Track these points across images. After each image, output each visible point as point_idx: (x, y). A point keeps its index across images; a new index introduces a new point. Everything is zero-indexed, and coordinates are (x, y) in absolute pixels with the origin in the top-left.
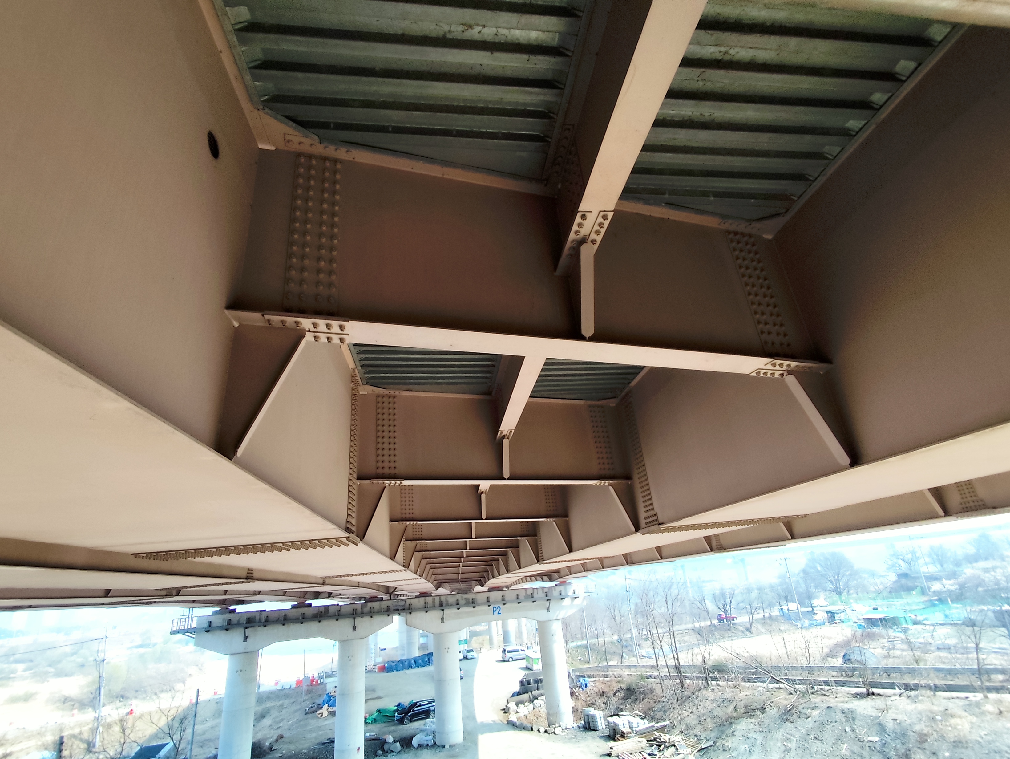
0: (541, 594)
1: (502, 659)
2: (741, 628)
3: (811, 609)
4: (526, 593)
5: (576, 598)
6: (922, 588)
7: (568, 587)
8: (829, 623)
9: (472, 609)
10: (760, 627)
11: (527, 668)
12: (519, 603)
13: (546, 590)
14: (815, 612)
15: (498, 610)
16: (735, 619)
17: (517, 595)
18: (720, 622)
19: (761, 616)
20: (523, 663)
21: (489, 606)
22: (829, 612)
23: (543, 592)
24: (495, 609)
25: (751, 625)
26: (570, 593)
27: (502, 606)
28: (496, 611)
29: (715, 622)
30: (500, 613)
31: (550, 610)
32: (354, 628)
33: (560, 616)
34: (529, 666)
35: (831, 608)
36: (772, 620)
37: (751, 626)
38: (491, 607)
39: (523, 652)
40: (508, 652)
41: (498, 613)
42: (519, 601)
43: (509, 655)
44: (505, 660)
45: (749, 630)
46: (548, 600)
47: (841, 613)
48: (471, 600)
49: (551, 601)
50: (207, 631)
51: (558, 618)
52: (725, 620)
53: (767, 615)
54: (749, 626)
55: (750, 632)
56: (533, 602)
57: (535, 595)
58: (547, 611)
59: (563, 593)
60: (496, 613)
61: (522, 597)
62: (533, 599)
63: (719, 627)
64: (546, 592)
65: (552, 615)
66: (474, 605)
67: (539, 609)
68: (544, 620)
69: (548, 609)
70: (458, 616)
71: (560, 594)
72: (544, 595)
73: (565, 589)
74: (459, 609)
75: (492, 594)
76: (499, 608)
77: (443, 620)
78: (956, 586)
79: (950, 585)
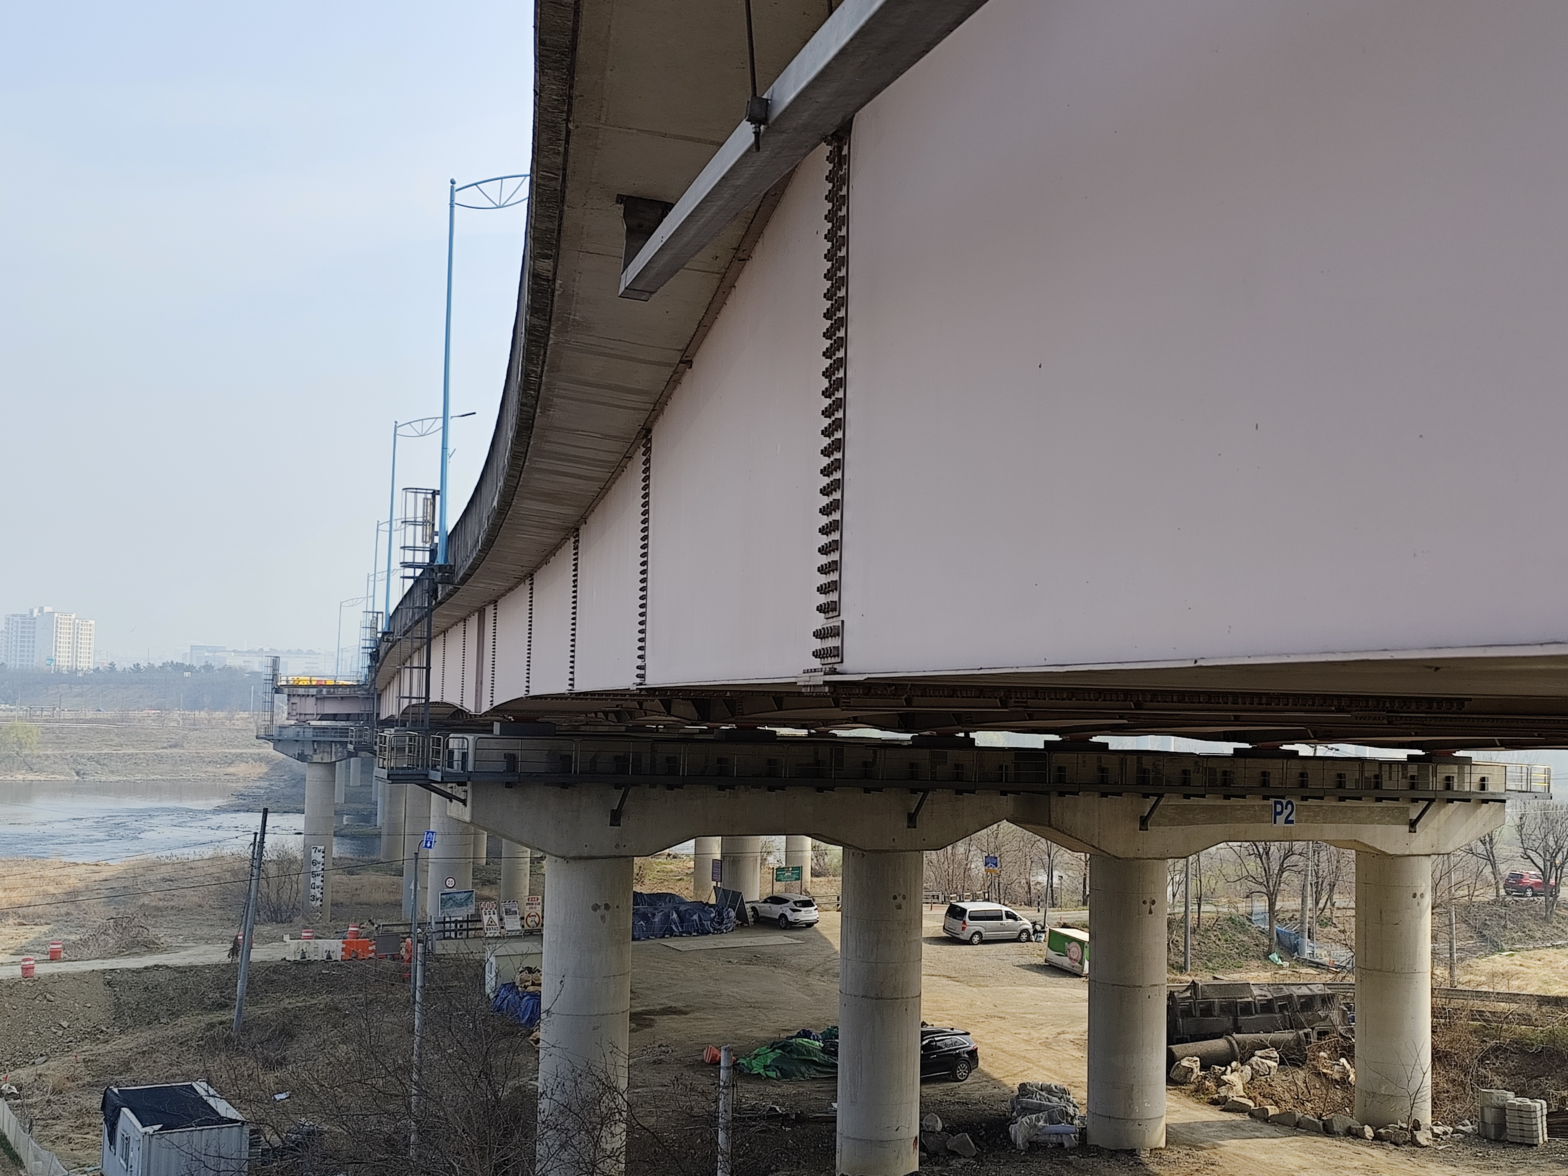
0: (1396, 781)
1: (944, 934)
4: (1362, 772)
5: (1486, 801)
7: (1468, 768)
9: (1221, 802)
11: (1053, 969)
12: (1342, 799)
13: (1413, 769)
15: (1286, 812)
17: (1339, 775)
21: (1266, 798)
23: (1404, 776)
24: (1279, 809)
26: (1472, 787)
27: (1297, 803)
28: (1280, 813)
30: (1292, 822)
31: (1419, 825)
32: (912, 820)
33: (1439, 848)
34: (1064, 962)
38: (1272, 800)
39: (1012, 921)
40: (971, 918)
41: (1287, 821)
42: (1341, 793)
43: (974, 926)
44: (961, 937)
46: (1415, 800)
48: (1219, 775)
50: (509, 785)
51: (1431, 851)
56: (1379, 800)
57: (1386, 784)
58: (1407, 828)
59: (1455, 786)
60: (1281, 819)
61: (1350, 783)
62: (1379, 794)
64: (1412, 777)
65: (1423, 840)
66: (1226, 792)
67: (1389, 823)
68: (1399, 853)
69: (1413, 824)
70: (1184, 818)
71: (1448, 787)
72: (1404, 784)
73: (1461, 773)
74: (1187, 797)
75: (1274, 766)
76: (1290, 806)
77: (1144, 822)
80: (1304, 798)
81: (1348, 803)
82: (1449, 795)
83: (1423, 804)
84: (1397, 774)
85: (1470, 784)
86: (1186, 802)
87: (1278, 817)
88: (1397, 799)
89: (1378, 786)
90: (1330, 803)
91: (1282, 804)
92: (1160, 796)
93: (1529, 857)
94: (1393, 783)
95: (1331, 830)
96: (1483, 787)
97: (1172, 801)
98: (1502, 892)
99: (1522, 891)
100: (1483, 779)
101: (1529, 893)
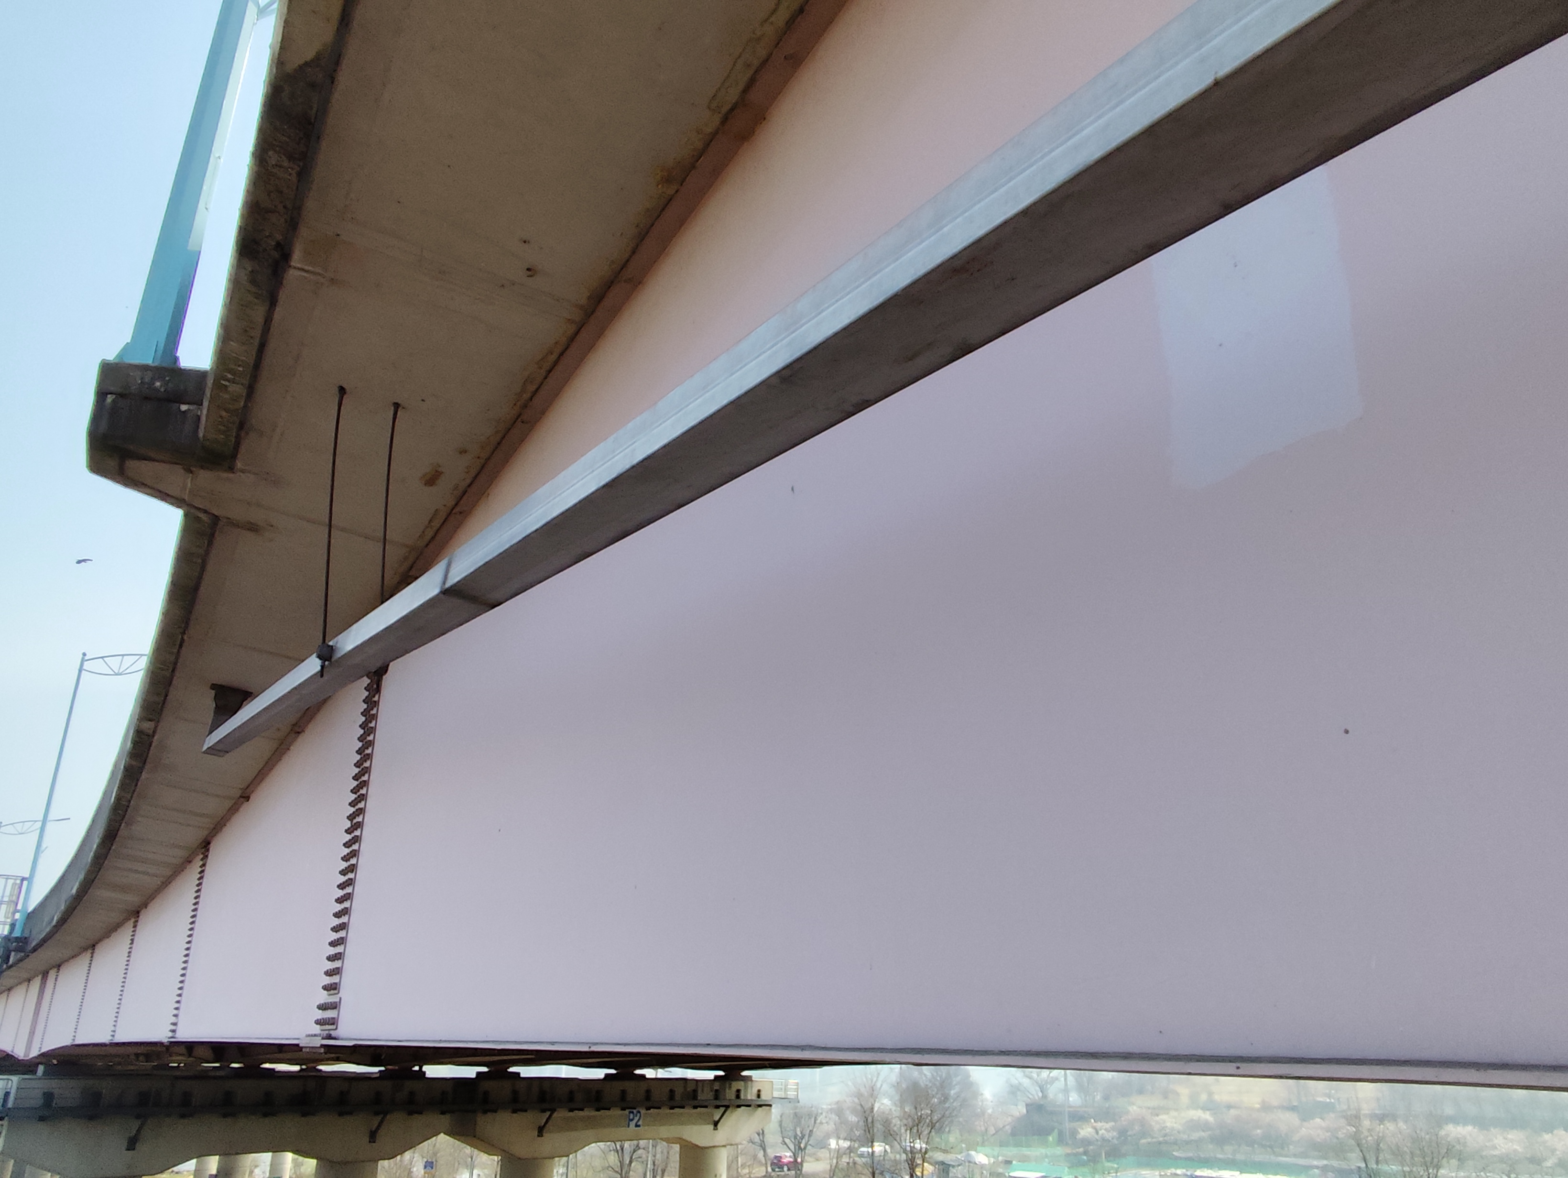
0: (708, 1093)
4: (685, 1087)
5: (760, 1106)
6: (1062, 1132)
9: (594, 1113)
12: (672, 1108)
13: (717, 1086)
15: (636, 1119)
17: (671, 1091)
21: (623, 1109)
22: (943, 1163)
23: (711, 1091)
24: (631, 1117)
27: (643, 1111)
28: (632, 1120)
31: (719, 1126)
32: (373, 1136)
38: (627, 1112)
41: (637, 1126)
42: (673, 1103)
46: (717, 1107)
48: (594, 1094)
50: (42, 1119)
51: (726, 1143)
56: (695, 1107)
57: (700, 1097)
58: (712, 1127)
59: (741, 1095)
60: (633, 1124)
61: (677, 1096)
62: (696, 1103)
64: (717, 1091)
65: (722, 1135)
66: (598, 1105)
67: (701, 1123)
68: (706, 1145)
69: (716, 1124)
70: (568, 1125)
71: (738, 1097)
72: (711, 1096)
73: (746, 1088)
74: (571, 1110)
75: (629, 1085)
76: (638, 1115)
77: (541, 1131)
78: (1115, 1134)
79: (1106, 1130)
80: (648, 1109)
81: (677, 1110)
82: (739, 1102)
83: (722, 1109)
84: (707, 1089)
85: (751, 1095)
86: (571, 1114)
87: (630, 1123)
88: (706, 1107)
89: (695, 1097)
90: (665, 1111)
91: (633, 1113)
92: (553, 1111)
93: (786, 1144)
94: (705, 1095)
95: (665, 1131)
96: (759, 1096)
97: (561, 1114)
98: (770, 1169)
99: (781, 1167)
100: (759, 1091)
101: (785, 1168)
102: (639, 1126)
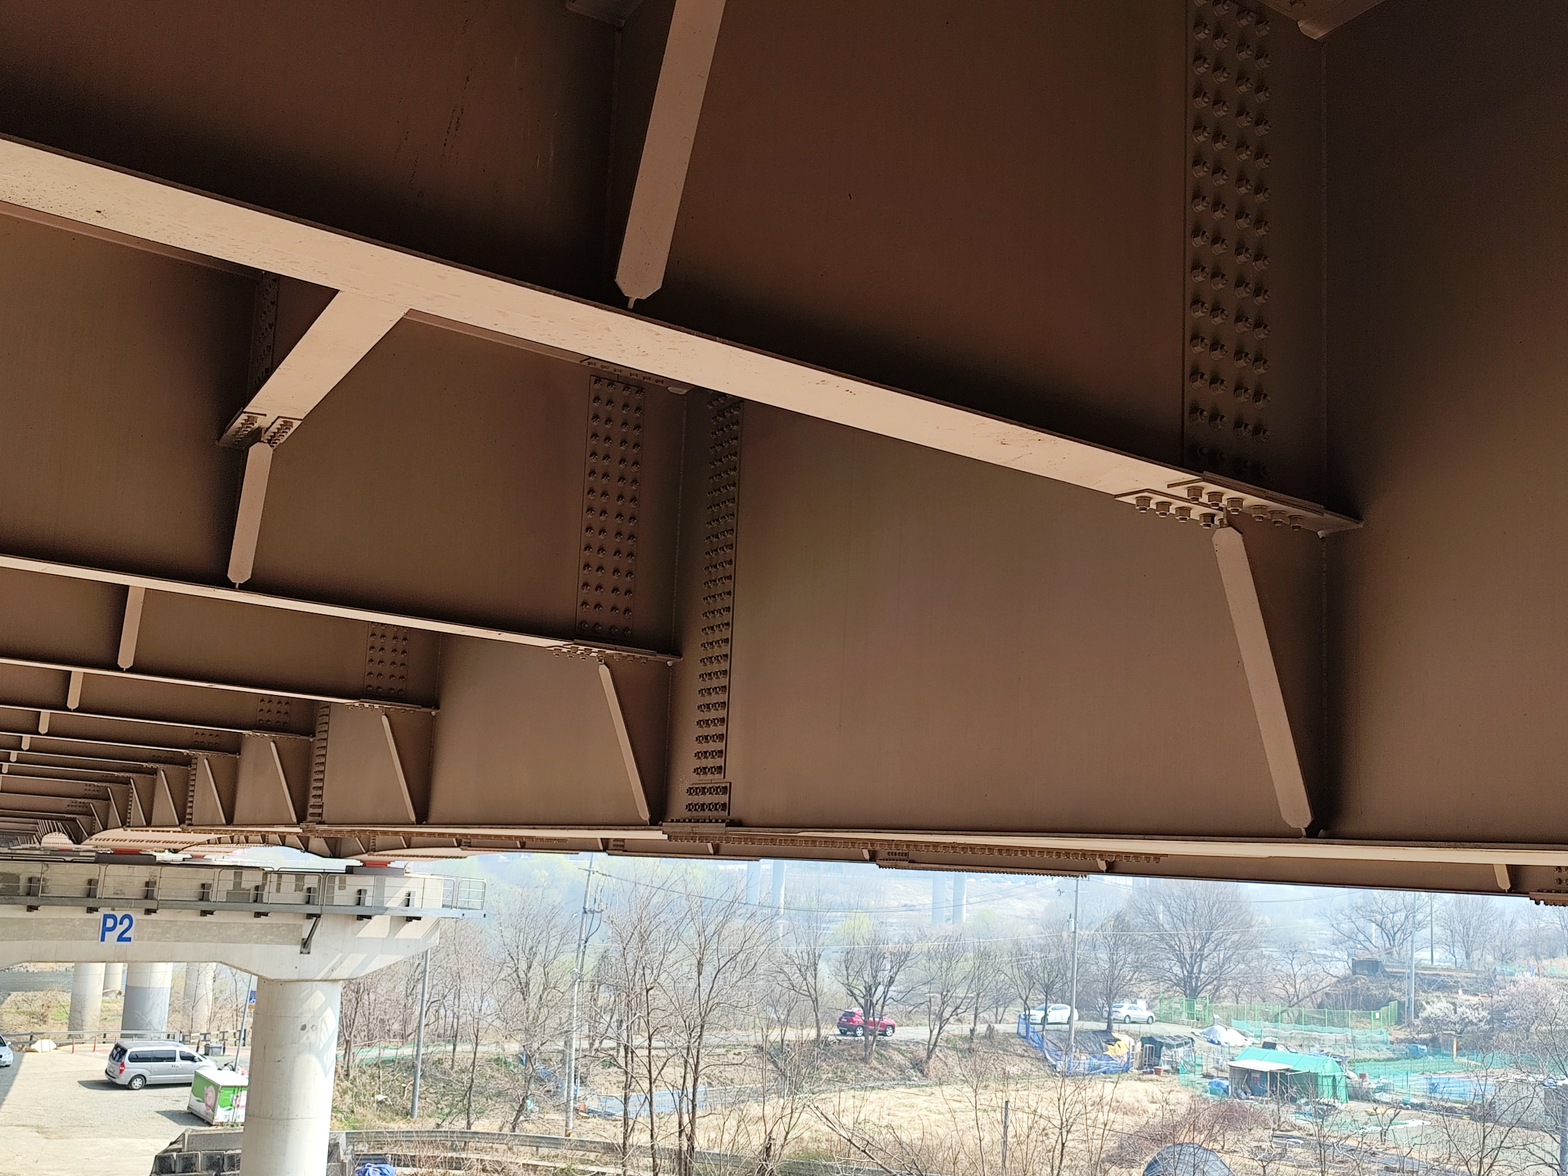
0: (290, 893)
1: (104, 1078)
2: (898, 1058)
3: (1103, 1026)
4: (237, 885)
5: (409, 919)
6: (1401, 1005)
7: (390, 881)
8: (1139, 1069)
9: (20, 913)
10: (953, 1059)
11: (192, 1116)
12: (204, 913)
13: (311, 882)
14: (1116, 1035)
15: (120, 929)
16: (889, 1031)
17: (203, 886)
18: (843, 1033)
19: (965, 1029)
20: (181, 1100)
21: (91, 910)
22: (1151, 1040)
23: (298, 888)
24: (110, 923)
25: (930, 1053)
26: (394, 902)
27: (138, 916)
28: (111, 930)
29: (831, 1032)
31: (313, 947)
33: (344, 972)
34: (201, 1108)
35: (1157, 1029)
36: (992, 1045)
37: (929, 1057)
38: (98, 916)
39: (189, 1063)
40: (132, 1059)
41: (120, 938)
42: (204, 905)
43: (132, 1069)
44: (118, 1081)
45: (919, 1065)
46: (310, 916)
47: (1179, 1046)
48: (23, 883)
49: (321, 922)
51: (334, 976)
52: (860, 1032)
53: (982, 1029)
54: (923, 1054)
55: (922, 1072)
56: (258, 915)
57: (268, 897)
58: (298, 948)
59: (368, 901)
60: (111, 936)
61: (218, 894)
62: (259, 909)
63: (835, 1047)
64: (309, 889)
65: (316, 962)
66: (31, 901)
67: (271, 942)
68: (284, 977)
69: (305, 944)
71: (358, 902)
72: (300, 897)
73: (385, 886)
75: (108, 873)
76: (126, 922)
78: (1485, 1013)
79: (1470, 1007)
80: (149, 912)
81: (214, 918)
82: (360, 912)
83: (315, 918)
84: (289, 887)
85: (392, 899)
87: (107, 933)
89: (259, 899)
90: (188, 918)
91: (115, 918)
93: (853, 994)
94: (282, 895)
95: (186, 950)
96: (407, 903)
100: (410, 894)
102: (129, 939)
